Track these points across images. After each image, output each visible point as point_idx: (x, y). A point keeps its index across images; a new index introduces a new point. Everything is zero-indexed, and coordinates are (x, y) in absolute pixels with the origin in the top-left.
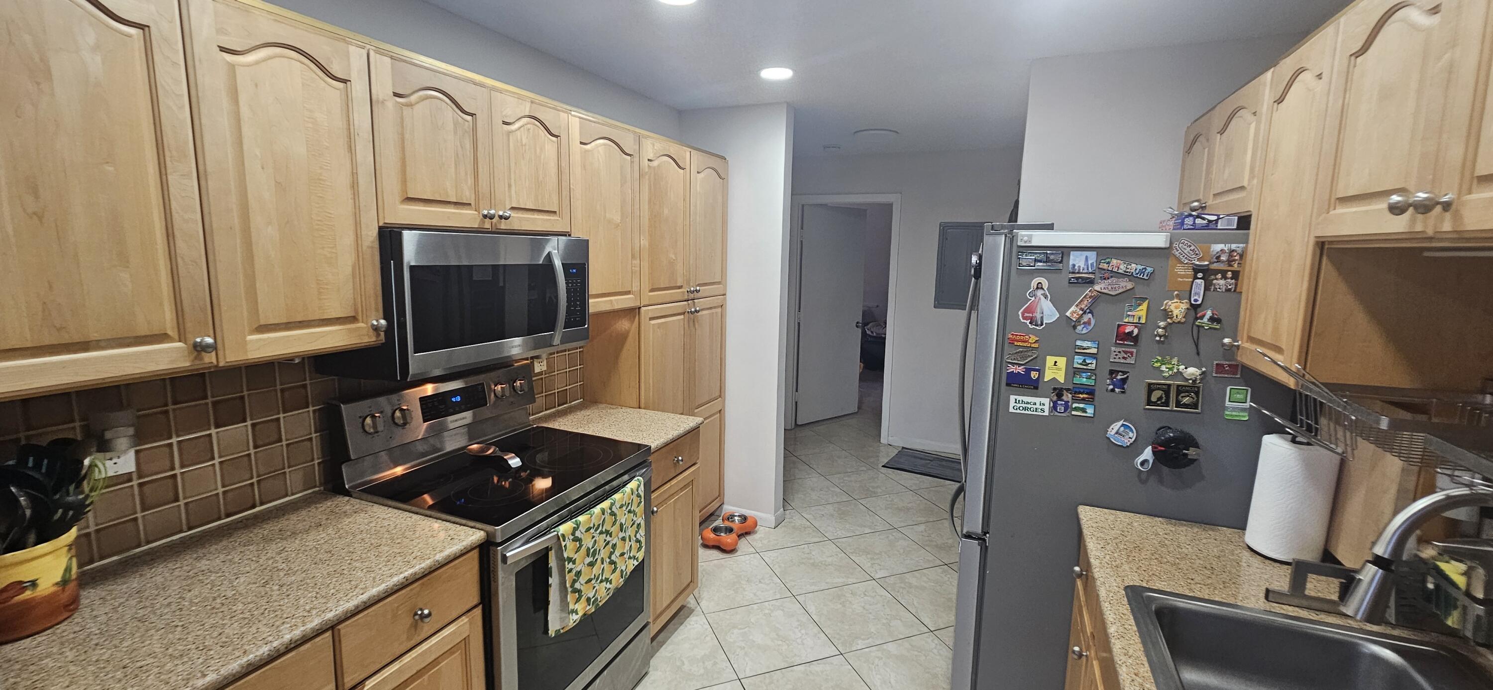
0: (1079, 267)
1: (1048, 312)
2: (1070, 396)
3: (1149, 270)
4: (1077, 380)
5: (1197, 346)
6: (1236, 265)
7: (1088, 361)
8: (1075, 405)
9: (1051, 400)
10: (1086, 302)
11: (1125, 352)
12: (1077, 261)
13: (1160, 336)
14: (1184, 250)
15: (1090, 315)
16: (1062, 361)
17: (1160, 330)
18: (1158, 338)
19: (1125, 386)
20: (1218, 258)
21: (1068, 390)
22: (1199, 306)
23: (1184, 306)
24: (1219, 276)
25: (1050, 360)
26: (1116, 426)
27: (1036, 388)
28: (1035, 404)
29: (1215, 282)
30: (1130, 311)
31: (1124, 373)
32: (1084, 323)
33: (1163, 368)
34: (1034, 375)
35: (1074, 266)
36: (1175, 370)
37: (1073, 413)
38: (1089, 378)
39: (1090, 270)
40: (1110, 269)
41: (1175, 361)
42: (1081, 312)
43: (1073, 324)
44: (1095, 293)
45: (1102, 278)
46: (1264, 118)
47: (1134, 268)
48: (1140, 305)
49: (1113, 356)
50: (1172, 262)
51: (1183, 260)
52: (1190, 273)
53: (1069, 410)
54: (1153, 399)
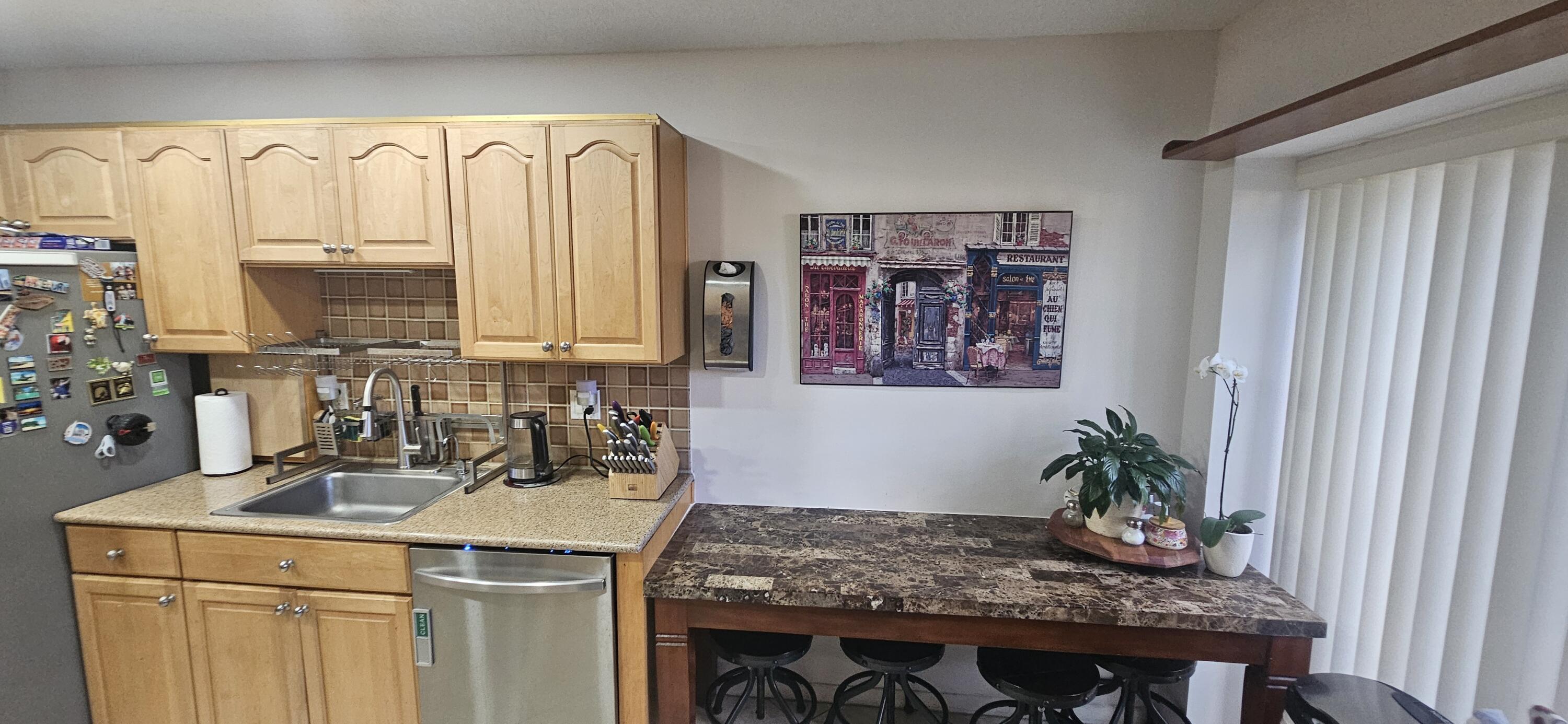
2: (15, 414)
3: (66, 285)
4: (20, 396)
5: (120, 343)
6: (132, 279)
7: (27, 376)
8: (24, 421)
10: (9, 319)
11: (63, 361)
13: (91, 341)
14: (90, 267)
15: (16, 332)
17: (89, 336)
18: (89, 343)
20: (118, 273)
21: (11, 409)
22: (114, 312)
23: (104, 314)
24: (122, 287)
26: (72, 429)
29: (120, 292)
30: (57, 322)
31: (65, 379)
32: (13, 340)
33: (99, 367)
36: (109, 367)
37: (25, 429)
38: (32, 391)
39: (6, 287)
40: (27, 285)
41: (106, 360)
42: (7, 329)
44: (17, 310)
45: (20, 294)
46: (123, 168)
47: (51, 283)
48: (64, 316)
49: (50, 366)
50: (82, 277)
51: (91, 275)
52: (100, 286)
53: (18, 428)
54: (98, 396)
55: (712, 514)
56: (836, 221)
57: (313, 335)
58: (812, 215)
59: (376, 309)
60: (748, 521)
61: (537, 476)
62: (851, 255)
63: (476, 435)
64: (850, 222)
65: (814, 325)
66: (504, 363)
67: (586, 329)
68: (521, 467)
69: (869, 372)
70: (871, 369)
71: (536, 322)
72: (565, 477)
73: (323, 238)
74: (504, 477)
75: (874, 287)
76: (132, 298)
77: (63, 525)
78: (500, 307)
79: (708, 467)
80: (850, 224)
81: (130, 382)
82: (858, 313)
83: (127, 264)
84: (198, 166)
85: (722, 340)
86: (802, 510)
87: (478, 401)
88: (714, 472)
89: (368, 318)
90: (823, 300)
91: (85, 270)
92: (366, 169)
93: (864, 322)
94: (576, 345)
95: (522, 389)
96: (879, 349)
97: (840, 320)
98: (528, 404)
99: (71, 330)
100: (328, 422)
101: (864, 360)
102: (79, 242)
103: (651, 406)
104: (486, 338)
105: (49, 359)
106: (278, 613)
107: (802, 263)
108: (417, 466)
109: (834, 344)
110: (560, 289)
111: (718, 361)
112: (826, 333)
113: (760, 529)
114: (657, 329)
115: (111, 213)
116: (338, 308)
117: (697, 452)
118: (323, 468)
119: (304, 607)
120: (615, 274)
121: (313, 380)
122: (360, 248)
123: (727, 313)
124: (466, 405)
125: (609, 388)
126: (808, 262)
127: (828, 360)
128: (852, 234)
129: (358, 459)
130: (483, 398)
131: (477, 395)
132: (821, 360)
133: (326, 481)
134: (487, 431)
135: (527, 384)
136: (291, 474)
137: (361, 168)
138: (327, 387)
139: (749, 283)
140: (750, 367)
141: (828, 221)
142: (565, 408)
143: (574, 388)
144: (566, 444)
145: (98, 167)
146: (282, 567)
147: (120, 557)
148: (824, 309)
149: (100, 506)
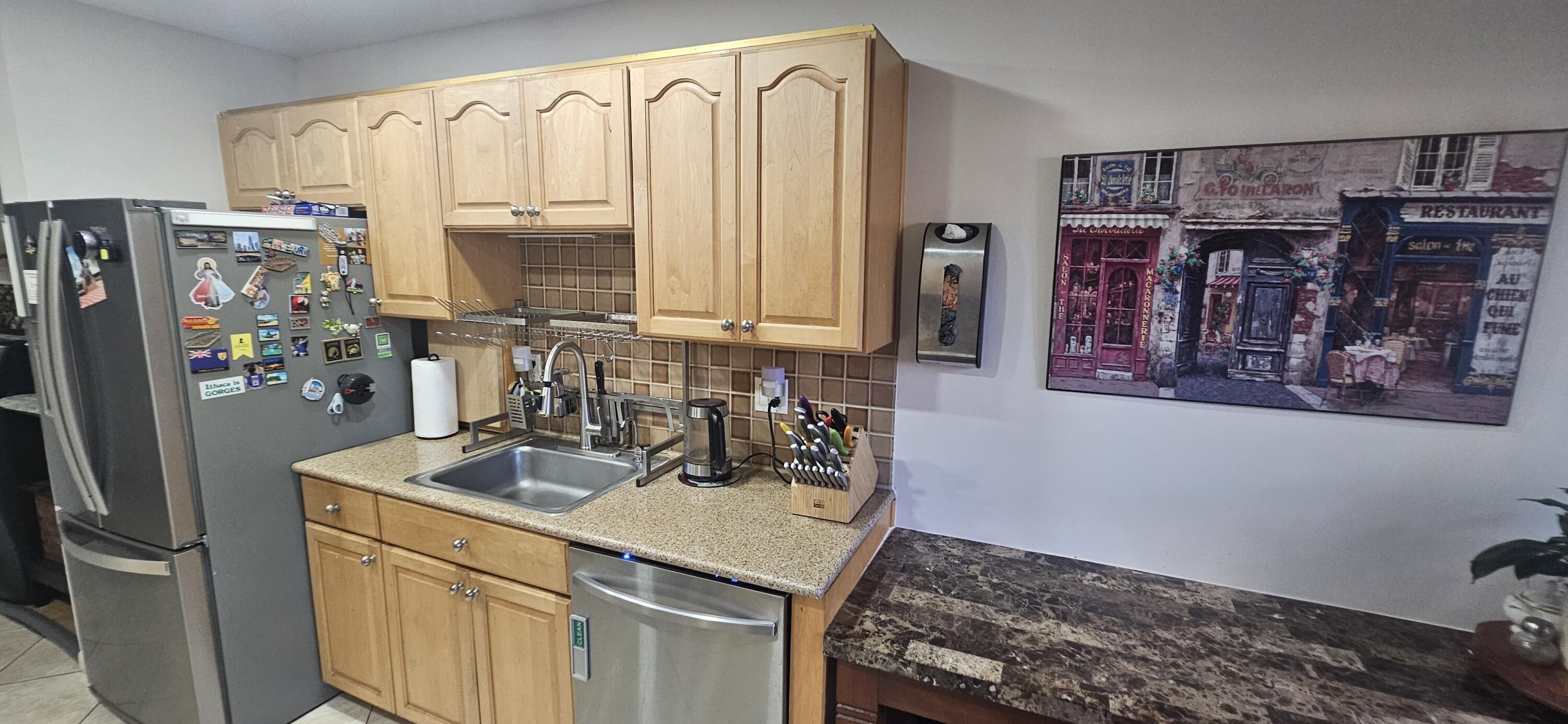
0: (245, 246)
1: (223, 292)
2: (262, 368)
3: (306, 248)
4: (266, 352)
5: (351, 306)
6: (362, 244)
7: (272, 333)
8: (269, 376)
9: (245, 377)
10: (258, 279)
11: (302, 320)
12: (241, 240)
13: (325, 303)
14: (327, 231)
15: (264, 291)
16: (247, 338)
17: (324, 298)
18: (324, 305)
19: (307, 349)
20: (350, 238)
21: (258, 363)
22: (346, 276)
23: (338, 277)
24: (354, 252)
25: (235, 338)
26: (308, 385)
27: (227, 368)
28: (229, 385)
29: (352, 257)
30: (298, 284)
31: (304, 338)
32: (261, 299)
33: (332, 328)
34: (222, 356)
35: (239, 245)
36: (341, 329)
37: (270, 383)
38: (276, 348)
39: (256, 249)
40: (273, 248)
41: (339, 321)
42: (256, 289)
43: (250, 300)
44: (265, 271)
45: (268, 256)
46: (358, 136)
47: (294, 247)
48: (304, 278)
49: (292, 324)
50: (320, 241)
51: (328, 240)
52: (335, 250)
53: (264, 381)
54: (331, 355)
55: (915, 546)
56: (1117, 163)
57: (512, 305)
58: (1080, 156)
59: (569, 279)
60: (964, 562)
61: (713, 474)
62: (1139, 211)
63: (656, 419)
64: (1139, 164)
65: (1073, 309)
66: (687, 342)
67: (772, 305)
68: (697, 463)
69: (1153, 379)
70: (1157, 375)
71: (716, 296)
72: (745, 478)
73: (513, 201)
74: (679, 470)
75: (1172, 258)
76: (362, 263)
77: (299, 475)
78: (679, 277)
79: (912, 484)
80: (1140, 166)
81: (358, 344)
82: (1142, 294)
83: (359, 230)
84: (411, 130)
85: (942, 326)
86: (1038, 556)
87: (660, 382)
88: (920, 492)
89: (561, 288)
90: (1089, 275)
91: (322, 235)
92: (551, 123)
93: (1151, 307)
94: (760, 324)
95: (705, 371)
96: (1172, 347)
97: (1113, 305)
98: (710, 390)
99: (309, 292)
100: (519, 394)
101: (1147, 361)
102: (322, 209)
103: (847, 403)
104: (663, 312)
105: (291, 318)
106: (452, 593)
107: (1062, 224)
108: (599, 448)
109: (1101, 337)
110: (745, 256)
111: (934, 353)
112: (1090, 321)
113: (980, 578)
114: (859, 308)
115: (349, 182)
116: (535, 278)
117: (901, 464)
118: (516, 440)
119: (475, 591)
120: (810, 237)
121: (510, 350)
122: (545, 210)
123: (951, 291)
124: (648, 386)
125: (799, 378)
126: (1070, 222)
127: (1089, 359)
128: (1143, 181)
129: (549, 433)
130: (664, 379)
131: (659, 375)
132: (1079, 359)
133: (515, 455)
134: (665, 416)
135: (710, 367)
136: (486, 443)
137: (548, 121)
138: (522, 358)
139: (982, 252)
140: (977, 362)
141: (1105, 164)
142: (749, 397)
143: (760, 375)
144: (748, 438)
145: (341, 137)
146: (456, 546)
147: (337, 512)
148: (1090, 288)
149: (328, 460)
